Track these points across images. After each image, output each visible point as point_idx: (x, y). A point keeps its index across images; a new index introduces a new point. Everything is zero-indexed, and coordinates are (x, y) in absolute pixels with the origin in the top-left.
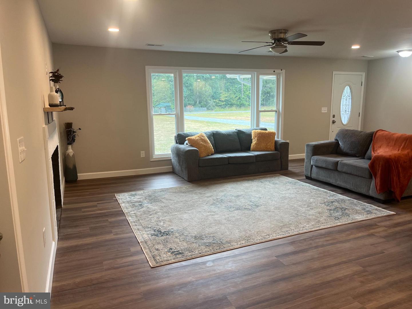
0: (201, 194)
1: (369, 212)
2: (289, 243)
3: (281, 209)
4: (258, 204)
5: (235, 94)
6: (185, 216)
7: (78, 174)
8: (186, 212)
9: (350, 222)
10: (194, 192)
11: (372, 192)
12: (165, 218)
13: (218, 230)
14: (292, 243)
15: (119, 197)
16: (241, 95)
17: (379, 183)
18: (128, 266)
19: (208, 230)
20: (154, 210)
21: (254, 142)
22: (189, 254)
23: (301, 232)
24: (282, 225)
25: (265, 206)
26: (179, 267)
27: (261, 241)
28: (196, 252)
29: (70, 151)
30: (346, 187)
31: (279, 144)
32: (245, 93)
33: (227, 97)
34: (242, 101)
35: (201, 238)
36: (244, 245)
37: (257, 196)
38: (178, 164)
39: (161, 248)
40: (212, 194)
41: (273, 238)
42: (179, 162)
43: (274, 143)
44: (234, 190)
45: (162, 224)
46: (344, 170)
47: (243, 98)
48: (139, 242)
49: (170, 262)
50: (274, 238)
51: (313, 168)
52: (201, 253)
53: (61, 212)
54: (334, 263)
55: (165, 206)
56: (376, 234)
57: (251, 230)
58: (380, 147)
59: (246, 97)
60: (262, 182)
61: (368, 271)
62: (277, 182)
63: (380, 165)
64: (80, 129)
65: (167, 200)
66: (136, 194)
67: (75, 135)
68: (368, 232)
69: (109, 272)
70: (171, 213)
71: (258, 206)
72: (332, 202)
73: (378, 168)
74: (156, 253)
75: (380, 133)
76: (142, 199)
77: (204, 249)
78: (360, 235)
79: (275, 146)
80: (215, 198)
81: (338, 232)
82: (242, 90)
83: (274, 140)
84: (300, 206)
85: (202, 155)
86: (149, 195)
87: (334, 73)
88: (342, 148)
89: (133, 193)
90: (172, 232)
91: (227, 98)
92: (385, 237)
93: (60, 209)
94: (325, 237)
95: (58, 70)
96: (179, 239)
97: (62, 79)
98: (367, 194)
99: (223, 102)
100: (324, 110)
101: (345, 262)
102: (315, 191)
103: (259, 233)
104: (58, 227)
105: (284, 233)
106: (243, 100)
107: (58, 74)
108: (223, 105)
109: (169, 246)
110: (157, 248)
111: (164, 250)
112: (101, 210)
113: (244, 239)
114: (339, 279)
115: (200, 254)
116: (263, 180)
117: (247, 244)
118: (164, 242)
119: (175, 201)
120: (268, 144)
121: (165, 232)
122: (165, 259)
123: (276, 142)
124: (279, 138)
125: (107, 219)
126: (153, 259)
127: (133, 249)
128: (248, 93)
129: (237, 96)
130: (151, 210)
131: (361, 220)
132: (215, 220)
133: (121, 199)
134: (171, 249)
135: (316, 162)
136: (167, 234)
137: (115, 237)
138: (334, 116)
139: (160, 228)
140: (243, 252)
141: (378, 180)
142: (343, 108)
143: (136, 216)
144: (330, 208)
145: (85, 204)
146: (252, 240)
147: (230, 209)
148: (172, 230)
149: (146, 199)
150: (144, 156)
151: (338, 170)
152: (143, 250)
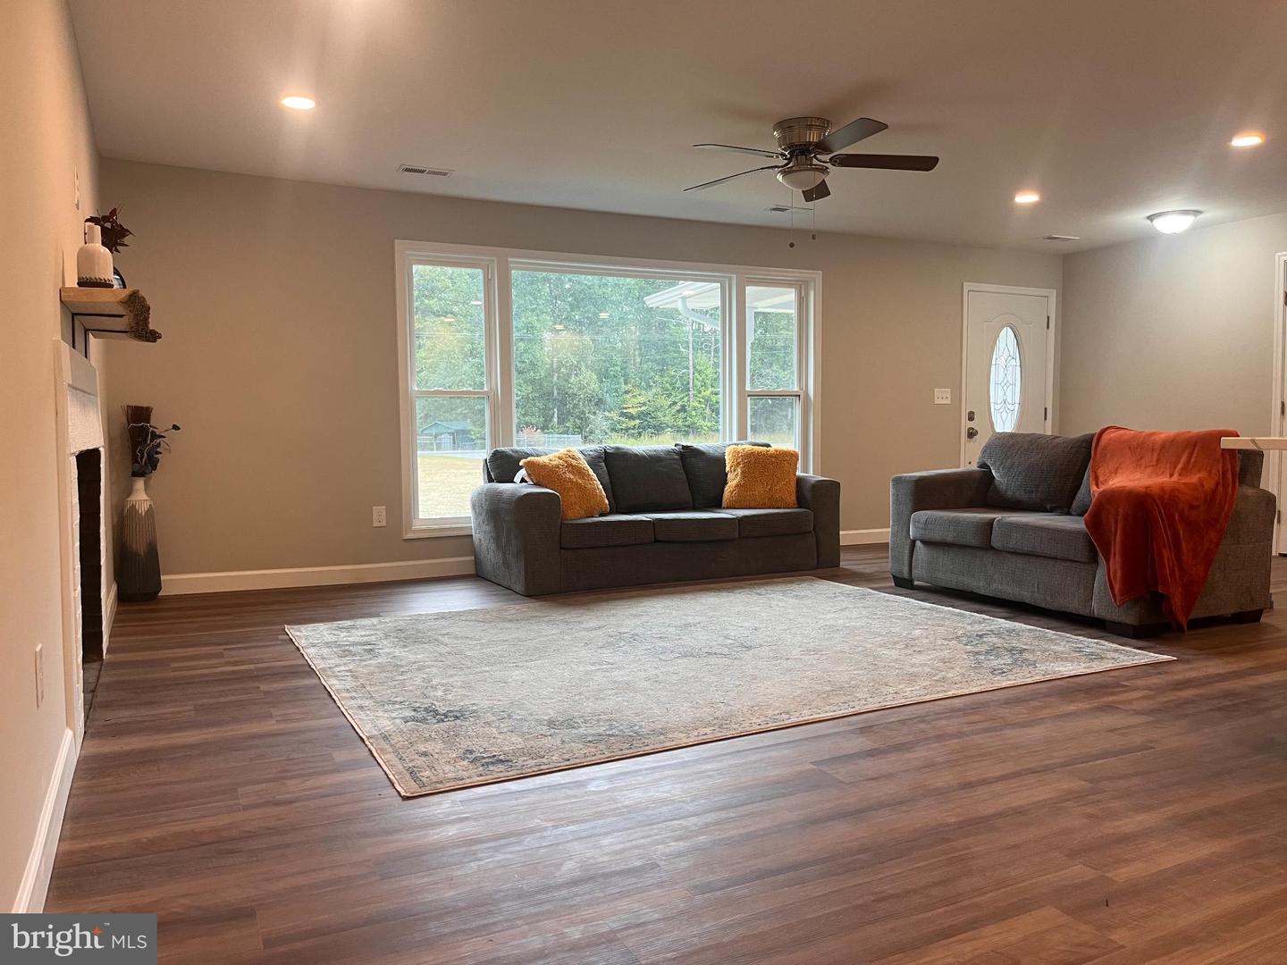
0: (567, 623)
1: (1094, 657)
2: (851, 732)
3: (824, 653)
4: (749, 644)
5: (669, 395)
6: (517, 674)
7: (162, 578)
8: (520, 664)
9: (1037, 678)
10: (546, 619)
11: (1101, 604)
12: (452, 680)
13: (626, 704)
14: (865, 730)
15: (298, 634)
16: (686, 399)
17: (1119, 574)
18: (323, 796)
19: (589, 707)
20: (415, 663)
21: (733, 480)
22: (532, 762)
23: (889, 704)
24: (829, 689)
25: (774, 648)
26: (497, 796)
27: (764, 727)
28: (554, 758)
29: (141, 497)
30: (1019, 599)
31: (809, 485)
32: (700, 392)
33: (644, 404)
34: (691, 416)
35: (570, 723)
36: (710, 737)
37: (746, 624)
38: (493, 547)
39: (437, 751)
40: (603, 623)
41: (801, 719)
42: (497, 539)
43: (793, 484)
44: (674, 612)
45: (440, 693)
46: (1012, 544)
47: (695, 409)
48: (364, 737)
49: (468, 782)
50: (806, 718)
51: (917, 548)
52: (568, 760)
53: (100, 670)
54: (997, 774)
55: (449, 653)
56: (1119, 706)
57: (732, 703)
58: (1116, 472)
59: (704, 406)
60: (759, 594)
61: (1106, 791)
62: (808, 593)
63: (1120, 518)
64: (176, 427)
65: (456, 638)
66: (353, 627)
67: (159, 445)
68: (1096, 701)
69: (257, 812)
70: (468, 668)
71: (749, 648)
72: (981, 636)
73: (1113, 526)
74: (420, 761)
75: (1112, 435)
76: (373, 638)
77: (580, 751)
78: (1072, 707)
79: (797, 492)
80: (612, 631)
81: (1006, 703)
82: (691, 384)
83: (795, 474)
84: (881, 646)
85: (570, 514)
86: (399, 628)
87: (966, 286)
88: (1003, 487)
89: (348, 623)
90: (474, 711)
91: (643, 408)
92: (1151, 712)
93: (96, 663)
94: (966, 715)
95: (114, 212)
96: (498, 727)
97: (127, 240)
98: (1084, 612)
99: (632, 417)
100: (942, 396)
101: (1033, 772)
102: (925, 611)
103: (756, 708)
104: (88, 707)
105: (835, 708)
106: (694, 413)
107: (112, 226)
108: (634, 428)
109: (465, 744)
110: (424, 750)
111: (444, 756)
112: (235, 663)
113: (709, 724)
114: (1019, 812)
115: (568, 763)
116: (762, 590)
117: (719, 734)
118: (446, 735)
119: (484, 641)
120: (775, 486)
121: (451, 711)
122: (451, 775)
123: (800, 481)
124: (809, 471)
125: (257, 684)
126: (408, 777)
127: (340, 756)
128: (708, 393)
129: (675, 403)
130: (403, 663)
131: (1072, 673)
132: (616, 682)
133: (306, 638)
134: (471, 752)
135: (925, 529)
136: (457, 718)
137: (282, 726)
138: (971, 417)
139: (435, 702)
140: (706, 754)
141: (1116, 562)
142: (996, 395)
143: (356, 678)
144: (976, 650)
145: (180, 650)
146: (736, 726)
147: (660, 656)
148: (475, 708)
149: (386, 636)
150: (384, 523)
151: (992, 548)
152: (375, 758)
